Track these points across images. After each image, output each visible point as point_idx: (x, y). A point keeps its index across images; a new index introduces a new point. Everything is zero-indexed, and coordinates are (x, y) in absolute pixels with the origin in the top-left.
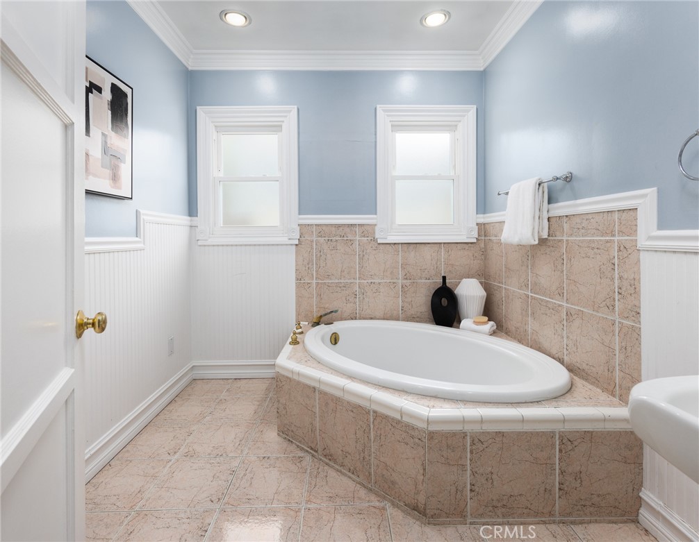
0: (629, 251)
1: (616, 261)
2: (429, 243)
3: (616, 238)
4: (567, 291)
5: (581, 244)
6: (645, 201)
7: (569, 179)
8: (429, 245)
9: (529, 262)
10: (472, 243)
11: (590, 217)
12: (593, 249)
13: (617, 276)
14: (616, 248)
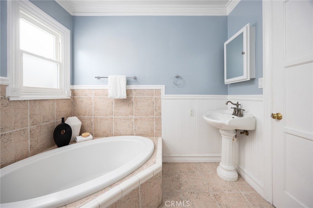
0: (158, 100)
1: (154, 102)
2: (48, 100)
3: (154, 96)
4: (135, 113)
5: (141, 98)
6: (162, 87)
7: (135, 78)
8: (48, 101)
9: (113, 105)
10: (68, 99)
11: (145, 90)
12: (146, 99)
13: (155, 106)
14: (154, 99)
